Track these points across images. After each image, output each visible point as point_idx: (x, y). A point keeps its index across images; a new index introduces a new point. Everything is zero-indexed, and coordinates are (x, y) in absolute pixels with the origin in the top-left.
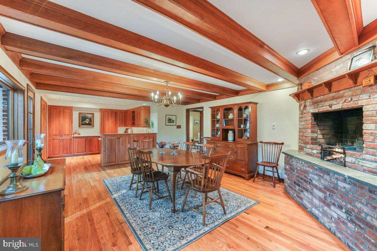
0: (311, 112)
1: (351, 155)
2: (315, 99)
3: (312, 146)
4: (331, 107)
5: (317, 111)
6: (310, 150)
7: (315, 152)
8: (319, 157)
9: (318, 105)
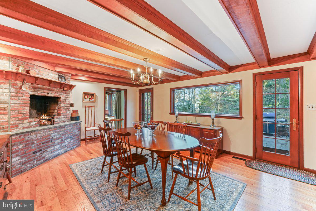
0: (30, 94)
1: (57, 118)
2: (35, 85)
3: (30, 120)
4: (48, 94)
5: (37, 94)
6: (29, 124)
7: (34, 123)
8: (37, 126)
9: (38, 90)
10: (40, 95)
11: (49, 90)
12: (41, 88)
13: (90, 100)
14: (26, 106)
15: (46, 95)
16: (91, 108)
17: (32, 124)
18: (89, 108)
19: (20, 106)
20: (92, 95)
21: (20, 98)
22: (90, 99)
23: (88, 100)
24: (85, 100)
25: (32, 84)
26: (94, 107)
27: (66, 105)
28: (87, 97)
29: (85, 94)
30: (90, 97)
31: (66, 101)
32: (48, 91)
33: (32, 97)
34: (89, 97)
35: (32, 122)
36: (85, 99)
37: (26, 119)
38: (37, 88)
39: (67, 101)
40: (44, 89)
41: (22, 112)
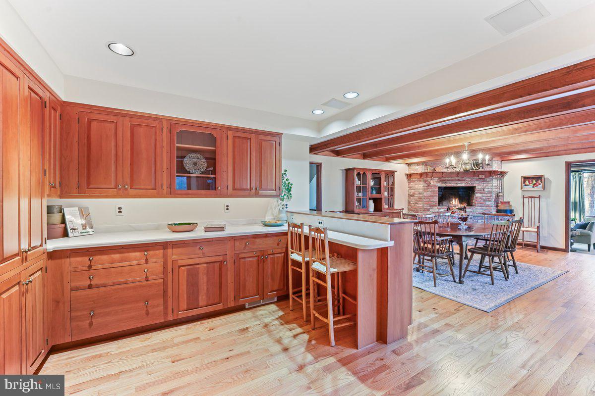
0: (438, 186)
2: (442, 178)
3: (439, 207)
4: (457, 184)
5: (445, 186)
6: (438, 210)
9: (446, 182)
10: (448, 186)
11: (459, 180)
12: (449, 180)
13: (533, 187)
14: (435, 196)
15: (455, 185)
16: (533, 199)
17: (440, 210)
18: (530, 199)
19: (431, 196)
20: (538, 178)
21: (430, 190)
22: (535, 184)
23: (530, 187)
24: (525, 188)
25: (440, 178)
26: (539, 197)
27: (484, 195)
28: (529, 182)
29: (525, 179)
30: (534, 182)
31: (484, 190)
32: (457, 182)
33: (439, 188)
34: (532, 182)
35: (440, 209)
36: (526, 185)
37: (436, 206)
38: (445, 180)
39: (486, 190)
40: (452, 180)
41: (432, 200)
